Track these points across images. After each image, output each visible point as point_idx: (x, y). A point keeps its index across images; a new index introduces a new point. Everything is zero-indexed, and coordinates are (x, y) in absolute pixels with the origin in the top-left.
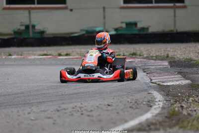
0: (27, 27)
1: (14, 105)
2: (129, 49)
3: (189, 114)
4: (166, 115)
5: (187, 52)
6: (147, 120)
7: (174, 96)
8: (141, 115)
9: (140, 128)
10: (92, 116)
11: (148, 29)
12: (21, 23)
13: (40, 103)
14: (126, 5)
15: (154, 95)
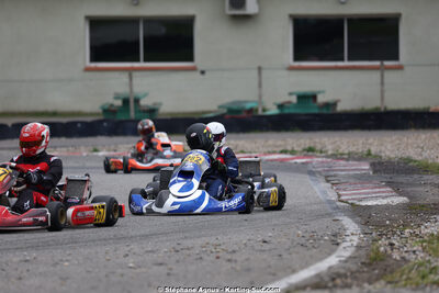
0: (126, 102)
1: (100, 240)
2: (302, 141)
3: (403, 258)
4: (363, 260)
5: (402, 146)
6: (330, 268)
7: (379, 225)
8: (321, 259)
9: (318, 283)
10: (236, 261)
11: (334, 104)
12: (116, 94)
13: (146, 237)
14: (297, 64)
15: (344, 223)
